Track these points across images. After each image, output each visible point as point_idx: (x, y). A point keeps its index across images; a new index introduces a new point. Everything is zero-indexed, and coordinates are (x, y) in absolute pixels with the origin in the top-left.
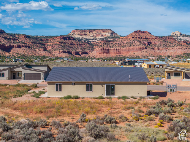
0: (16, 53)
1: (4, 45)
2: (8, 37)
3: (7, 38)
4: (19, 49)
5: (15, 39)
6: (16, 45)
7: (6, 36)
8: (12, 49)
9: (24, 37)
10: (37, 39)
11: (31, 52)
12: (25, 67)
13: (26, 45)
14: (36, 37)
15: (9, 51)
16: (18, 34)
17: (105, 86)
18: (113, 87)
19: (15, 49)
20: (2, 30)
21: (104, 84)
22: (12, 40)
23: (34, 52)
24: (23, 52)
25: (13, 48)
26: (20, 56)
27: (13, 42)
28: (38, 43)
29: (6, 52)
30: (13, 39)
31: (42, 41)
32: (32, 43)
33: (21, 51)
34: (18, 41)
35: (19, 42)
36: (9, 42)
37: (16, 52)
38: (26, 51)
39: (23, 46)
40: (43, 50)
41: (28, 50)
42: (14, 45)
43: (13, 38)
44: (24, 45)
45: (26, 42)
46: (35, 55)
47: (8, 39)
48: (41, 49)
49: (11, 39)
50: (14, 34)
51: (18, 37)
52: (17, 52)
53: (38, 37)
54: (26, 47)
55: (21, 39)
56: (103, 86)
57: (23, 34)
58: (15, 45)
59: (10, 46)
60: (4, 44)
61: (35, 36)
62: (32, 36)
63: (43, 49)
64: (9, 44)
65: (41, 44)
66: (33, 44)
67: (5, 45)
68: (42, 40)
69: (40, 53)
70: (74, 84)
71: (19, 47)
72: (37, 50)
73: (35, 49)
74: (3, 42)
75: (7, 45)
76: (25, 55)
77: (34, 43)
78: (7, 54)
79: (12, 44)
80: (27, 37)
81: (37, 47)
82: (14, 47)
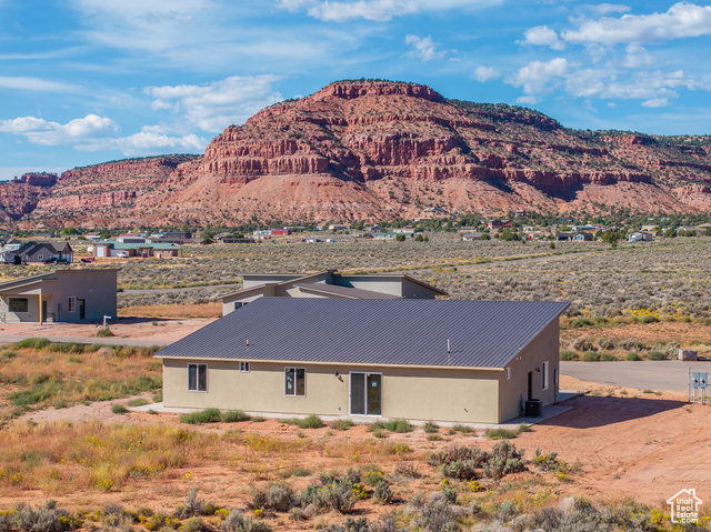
0: (596, 204)
1: (552, 175)
2: (572, 145)
3: (566, 147)
4: (610, 189)
5: (595, 153)
6: (597, 175)
7: (562, 140)
8: (582, 189)
9: (635, 142)
10: (683, 149)
11: (652, 200)
12: (323, 282)
13: (634, 172)
14: (682, 140)
15: (569, 196)
16: (611, 133)
17: (347, 378)
18: (374, 384)
19: (592, 188)
20: (549, 120)
21: (345, 370)
22: (585, 155)
23: (666, 199)
24: (622, 198)
25: (585, 186)
26: (609, 213)
27: (587, 164)
28: (688, 165)
29: (560, 200)
30: (588, 151)
31: (705, 155)
32: (663, 163)
33: (615, 196)
34: (607, 160)
35: (613, 163)
36: (571, 163)
37: (595, 200)
38: (633, 194)
39: (623, 178)
40: (703, 191)
41: (643, 193)
42: (589, 175)
43: (593, 145)
44: (627, 173)
45: (639, 162)
46: (667, 212)
47: (572, 151)
48: (694, 186)
49: (580, 151)
50: (597, 134)
51: (612, 143)
52: (600, 201)
53: (689, 140)
54: (634, 179)
55: (620, 150)
56: (340, 379)
57: (630, 133)
58: (592, 172)
59: (576, 176)
60: (551, 169)
61: (675, 137)
62: (664, 138)
63: (702, 187)
64: (571, 171)
65: (696, 166)
66: (668, 167)
67: (556, 173)
68: (701, 153)
69: (692, 203)
70: (246, 366)
71: (609, 180)
72: (679, 190)
73: (671, 186)
74: (551, 164)
75: (562, 176)
76: (629, 211)
77: (672, 164)
78: (563, 207)
79: (583, 171)
80: (644, 140)
81: (683, 178)
82: (589, 182)
